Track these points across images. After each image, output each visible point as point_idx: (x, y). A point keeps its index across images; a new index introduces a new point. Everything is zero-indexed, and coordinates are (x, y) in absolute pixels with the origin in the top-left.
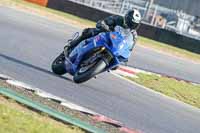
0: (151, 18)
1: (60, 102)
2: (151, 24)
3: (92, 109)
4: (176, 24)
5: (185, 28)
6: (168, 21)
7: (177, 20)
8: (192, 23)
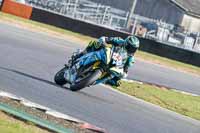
0: (132, 27)
1: (44, 111)
3: (76, 118)
4: (156, 33)
5: (165, 36)
6: (148, 30)
7: (157, 29)
8: (171, 32)
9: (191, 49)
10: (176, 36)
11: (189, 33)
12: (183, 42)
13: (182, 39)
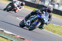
2: (36, 3)
4: (44, 3)
5: (48, 4)
6: (42, 2)
7: (45, 1)
8: (50, 2)
9: (57, 9)
10: (52, 4)
11: (56, 3)
12: (54, 6)
13: (54, 5)
